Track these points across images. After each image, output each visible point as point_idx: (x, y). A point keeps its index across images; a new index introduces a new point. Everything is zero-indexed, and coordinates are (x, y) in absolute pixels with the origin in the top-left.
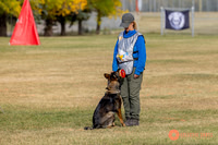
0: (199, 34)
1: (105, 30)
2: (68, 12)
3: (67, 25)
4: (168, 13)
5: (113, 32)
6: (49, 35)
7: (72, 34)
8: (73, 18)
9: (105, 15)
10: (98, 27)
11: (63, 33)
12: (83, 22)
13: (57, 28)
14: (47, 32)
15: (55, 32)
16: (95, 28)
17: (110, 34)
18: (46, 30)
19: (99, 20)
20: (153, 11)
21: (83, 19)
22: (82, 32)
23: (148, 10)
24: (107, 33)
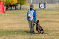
1: (22, 9)
2: (13, 4)
3: (12, 7)
5: (24, 9)
6: (7, 10)
7: (13, 10)
8: (14, 5)
9: (23, 5)
10: (21, 8)
11: (11, 10)
12: (16, 7)
13: (9, 8)
15: (9, 9)
17: (24, 10)
18: (6, 9)
19: (21, 6)
20: (35, 3)
21: (17, 6)
22: (16, 9)
23: (34, 3)
24: (23, 9)
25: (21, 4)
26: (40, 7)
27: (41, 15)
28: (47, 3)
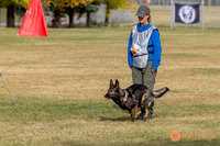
0: (209, 28)
1: (113, 22)
2: (77, 4)
3: (75, 17)
4: (178, 7)
5: (121, 25)
6: (57, 27)
7: (80, 26)
8: (82, 10)
10: (107, 20)
11: (71, 25)
13: (65, 20)
14: (55, 24)
15: (63, 23)
16: (104, 20)
17: (118, 26)
18: (53, 21)
19: (108, 12)
20: (161, 4)
21: (92, 11)
22: (90, 24)
23: (157, 4)
24: (115, 25)
25: (110, 7)
26: (178, 20)
27: (182, 48)
28: (206, 4)
